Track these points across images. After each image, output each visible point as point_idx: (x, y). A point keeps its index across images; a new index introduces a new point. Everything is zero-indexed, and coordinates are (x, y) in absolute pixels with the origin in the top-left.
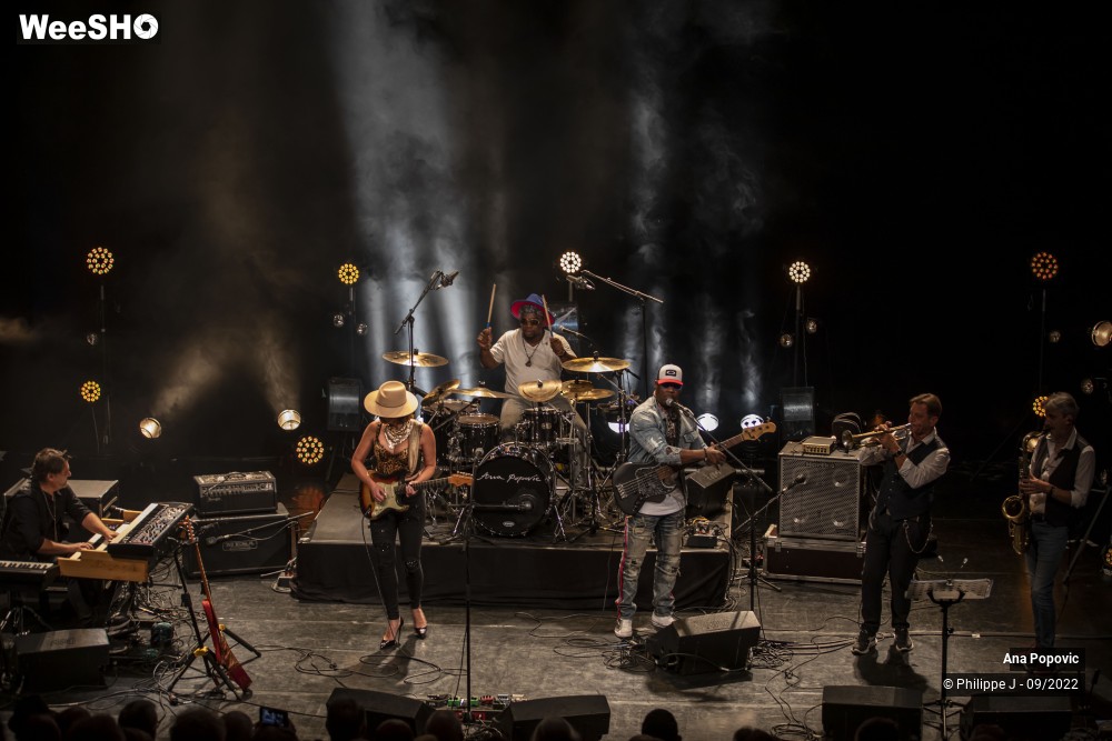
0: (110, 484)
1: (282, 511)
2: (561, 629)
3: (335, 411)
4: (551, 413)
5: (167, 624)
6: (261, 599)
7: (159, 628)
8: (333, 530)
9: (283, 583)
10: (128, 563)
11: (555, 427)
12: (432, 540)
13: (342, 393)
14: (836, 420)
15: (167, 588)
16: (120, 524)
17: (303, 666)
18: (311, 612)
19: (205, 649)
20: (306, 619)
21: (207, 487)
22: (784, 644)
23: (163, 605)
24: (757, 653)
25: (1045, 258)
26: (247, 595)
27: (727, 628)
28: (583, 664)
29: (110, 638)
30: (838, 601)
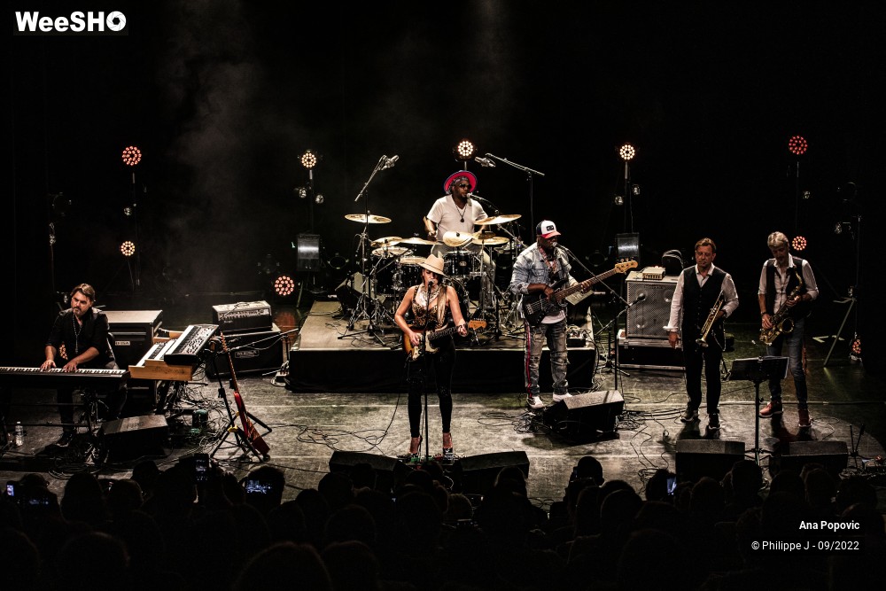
0: (158, 313)
1: (275, 328)
2: (480, 406)
3: (301, 258)
4: (466, 255)
5: (203, 411)
6: (265, 392)
7: (198, 413)
8: (313, 341)
9: (280, 379)
10: (178, 368)
11: (469, 265)
12: (385, 346)
13: (307, 244)
14: (665, 255)
15: (197, 386)
16: (167, 341)
17: (302, 437)
18: (302, 400)
19: (236, 427)
20: (299, 404)
21: (223, 313)
22: (638, 412)
23: (198, 398)
24: (621, 419)
25: (798, 140)
26: (254, 388)
27: (601, 402)
28: (500, 430)
29: (168, 420)
30: (670, 382)
